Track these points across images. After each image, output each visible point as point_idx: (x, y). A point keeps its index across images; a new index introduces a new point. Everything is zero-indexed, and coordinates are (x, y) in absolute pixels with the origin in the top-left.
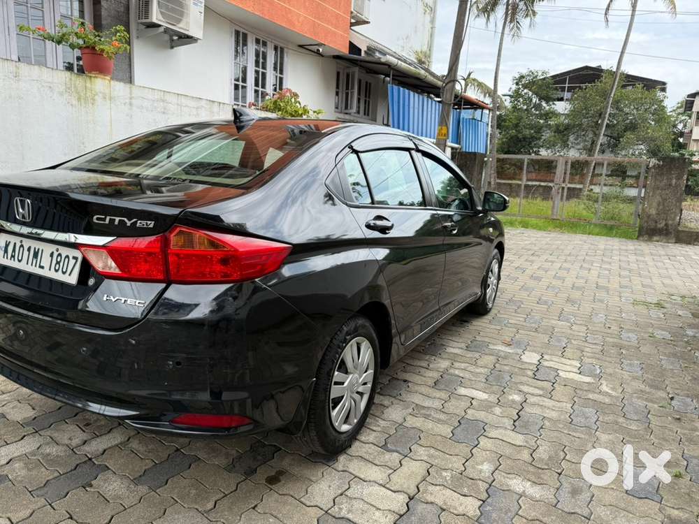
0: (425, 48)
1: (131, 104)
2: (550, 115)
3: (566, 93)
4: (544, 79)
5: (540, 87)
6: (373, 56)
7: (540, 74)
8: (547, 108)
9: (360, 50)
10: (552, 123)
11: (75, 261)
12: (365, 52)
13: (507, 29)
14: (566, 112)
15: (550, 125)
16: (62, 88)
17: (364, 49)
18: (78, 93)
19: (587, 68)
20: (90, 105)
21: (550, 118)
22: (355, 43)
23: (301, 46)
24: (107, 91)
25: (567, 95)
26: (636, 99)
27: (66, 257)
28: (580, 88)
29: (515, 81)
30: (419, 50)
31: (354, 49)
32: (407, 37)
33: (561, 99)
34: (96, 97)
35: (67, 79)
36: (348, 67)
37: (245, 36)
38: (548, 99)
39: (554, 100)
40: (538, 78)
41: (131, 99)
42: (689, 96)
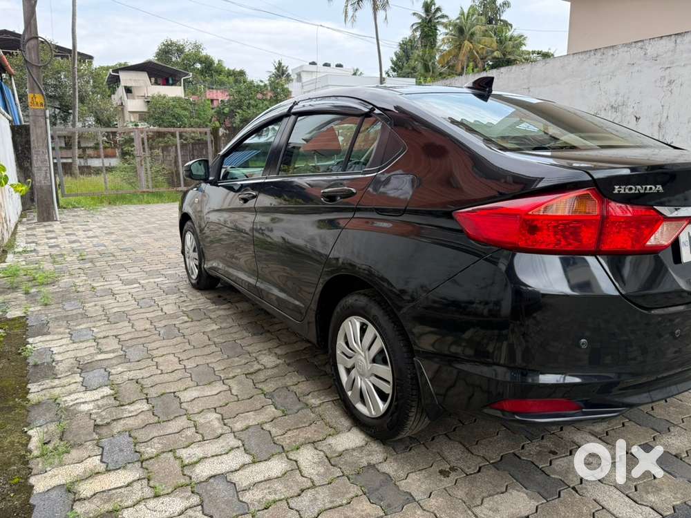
42: (113, 71)
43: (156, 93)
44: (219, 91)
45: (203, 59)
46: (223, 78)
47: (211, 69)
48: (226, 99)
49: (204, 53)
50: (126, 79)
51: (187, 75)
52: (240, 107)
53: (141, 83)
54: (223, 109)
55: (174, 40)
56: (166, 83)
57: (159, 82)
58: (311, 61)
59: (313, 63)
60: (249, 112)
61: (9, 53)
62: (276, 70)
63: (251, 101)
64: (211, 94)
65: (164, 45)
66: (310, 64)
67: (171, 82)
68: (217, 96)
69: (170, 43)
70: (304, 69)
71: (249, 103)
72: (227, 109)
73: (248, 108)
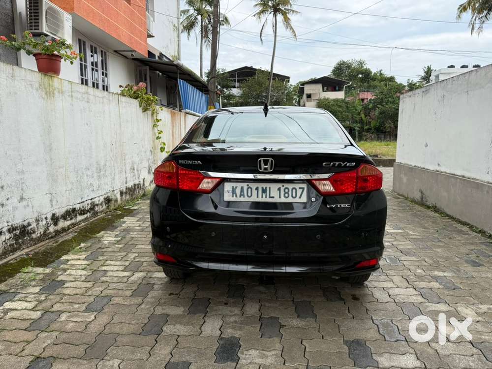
0: (176, 54)
1: (72, 96)
2: (231, 97)
3: (236, 83)
4: (223, 74)
5: (222, 79)
6: (162, 60)
7: (221, 71)
8: (228, 92)
9: (155, 55)
10: (232, 102)
11: (301, 190)
12: (158, 56)
13: (203, 41)
14: (239, 95)
15: (231, 103)
16: (37, 85)
17: (157, 54)
18: (45, 89)
19: (246, 68)
20: (52, 98)
21: (231, 99)
22: (151, 51)
23: (116, 51)
24: (60, 87)
25: (237, 84)
26: (277, 87)
27: (292, 189)
28: (246, 80)
29: (206, 75)
30: (173, 55)
31: (150, 54)
32: (167, 46)
33: (234, 87)
34: (55, 92)
35: (40, 78)
36: (140, 66)
37: (84, 43)
38: (228, 87)
39: (231, 87)
40: (219, 73)
41: (72, 92)
42: (301, 85)
43: (323, 97)
44: (369, 93)
45: (364, 71)
46: (376, 83)
47: (368, 77)
48: (373, 98)
49: (365, 67)
50: (308, 89)
51: (348, 83)
52: (381, 103)
53: (317, 91)
54: (368, 105)
55: (345, 60)
56: (334, 90)
57: (329, 89)
58: (449, 65)
59: (452, 67)
60: (387, 106)
61: (245, 79)
62: (425, 74)
63: (390, 99)
64: (363, 96)
65: (338, 64)
66: (449, 67)
67: (337, 89)
68: (367, 96)
69: (342, 62)
70: (442, 72)
71: (388, 100)
72: (371, 105)
73: (386, 103)
